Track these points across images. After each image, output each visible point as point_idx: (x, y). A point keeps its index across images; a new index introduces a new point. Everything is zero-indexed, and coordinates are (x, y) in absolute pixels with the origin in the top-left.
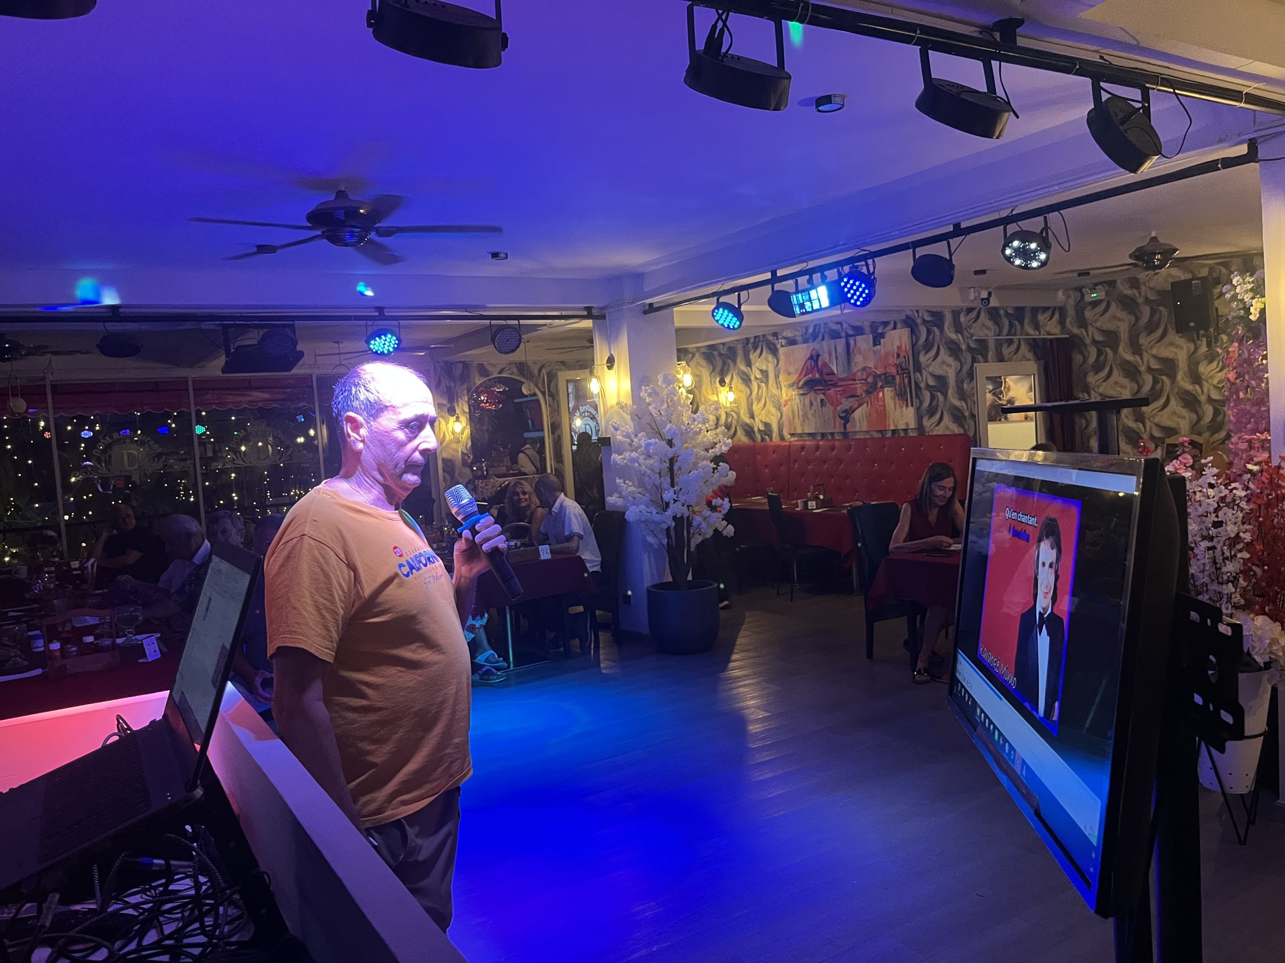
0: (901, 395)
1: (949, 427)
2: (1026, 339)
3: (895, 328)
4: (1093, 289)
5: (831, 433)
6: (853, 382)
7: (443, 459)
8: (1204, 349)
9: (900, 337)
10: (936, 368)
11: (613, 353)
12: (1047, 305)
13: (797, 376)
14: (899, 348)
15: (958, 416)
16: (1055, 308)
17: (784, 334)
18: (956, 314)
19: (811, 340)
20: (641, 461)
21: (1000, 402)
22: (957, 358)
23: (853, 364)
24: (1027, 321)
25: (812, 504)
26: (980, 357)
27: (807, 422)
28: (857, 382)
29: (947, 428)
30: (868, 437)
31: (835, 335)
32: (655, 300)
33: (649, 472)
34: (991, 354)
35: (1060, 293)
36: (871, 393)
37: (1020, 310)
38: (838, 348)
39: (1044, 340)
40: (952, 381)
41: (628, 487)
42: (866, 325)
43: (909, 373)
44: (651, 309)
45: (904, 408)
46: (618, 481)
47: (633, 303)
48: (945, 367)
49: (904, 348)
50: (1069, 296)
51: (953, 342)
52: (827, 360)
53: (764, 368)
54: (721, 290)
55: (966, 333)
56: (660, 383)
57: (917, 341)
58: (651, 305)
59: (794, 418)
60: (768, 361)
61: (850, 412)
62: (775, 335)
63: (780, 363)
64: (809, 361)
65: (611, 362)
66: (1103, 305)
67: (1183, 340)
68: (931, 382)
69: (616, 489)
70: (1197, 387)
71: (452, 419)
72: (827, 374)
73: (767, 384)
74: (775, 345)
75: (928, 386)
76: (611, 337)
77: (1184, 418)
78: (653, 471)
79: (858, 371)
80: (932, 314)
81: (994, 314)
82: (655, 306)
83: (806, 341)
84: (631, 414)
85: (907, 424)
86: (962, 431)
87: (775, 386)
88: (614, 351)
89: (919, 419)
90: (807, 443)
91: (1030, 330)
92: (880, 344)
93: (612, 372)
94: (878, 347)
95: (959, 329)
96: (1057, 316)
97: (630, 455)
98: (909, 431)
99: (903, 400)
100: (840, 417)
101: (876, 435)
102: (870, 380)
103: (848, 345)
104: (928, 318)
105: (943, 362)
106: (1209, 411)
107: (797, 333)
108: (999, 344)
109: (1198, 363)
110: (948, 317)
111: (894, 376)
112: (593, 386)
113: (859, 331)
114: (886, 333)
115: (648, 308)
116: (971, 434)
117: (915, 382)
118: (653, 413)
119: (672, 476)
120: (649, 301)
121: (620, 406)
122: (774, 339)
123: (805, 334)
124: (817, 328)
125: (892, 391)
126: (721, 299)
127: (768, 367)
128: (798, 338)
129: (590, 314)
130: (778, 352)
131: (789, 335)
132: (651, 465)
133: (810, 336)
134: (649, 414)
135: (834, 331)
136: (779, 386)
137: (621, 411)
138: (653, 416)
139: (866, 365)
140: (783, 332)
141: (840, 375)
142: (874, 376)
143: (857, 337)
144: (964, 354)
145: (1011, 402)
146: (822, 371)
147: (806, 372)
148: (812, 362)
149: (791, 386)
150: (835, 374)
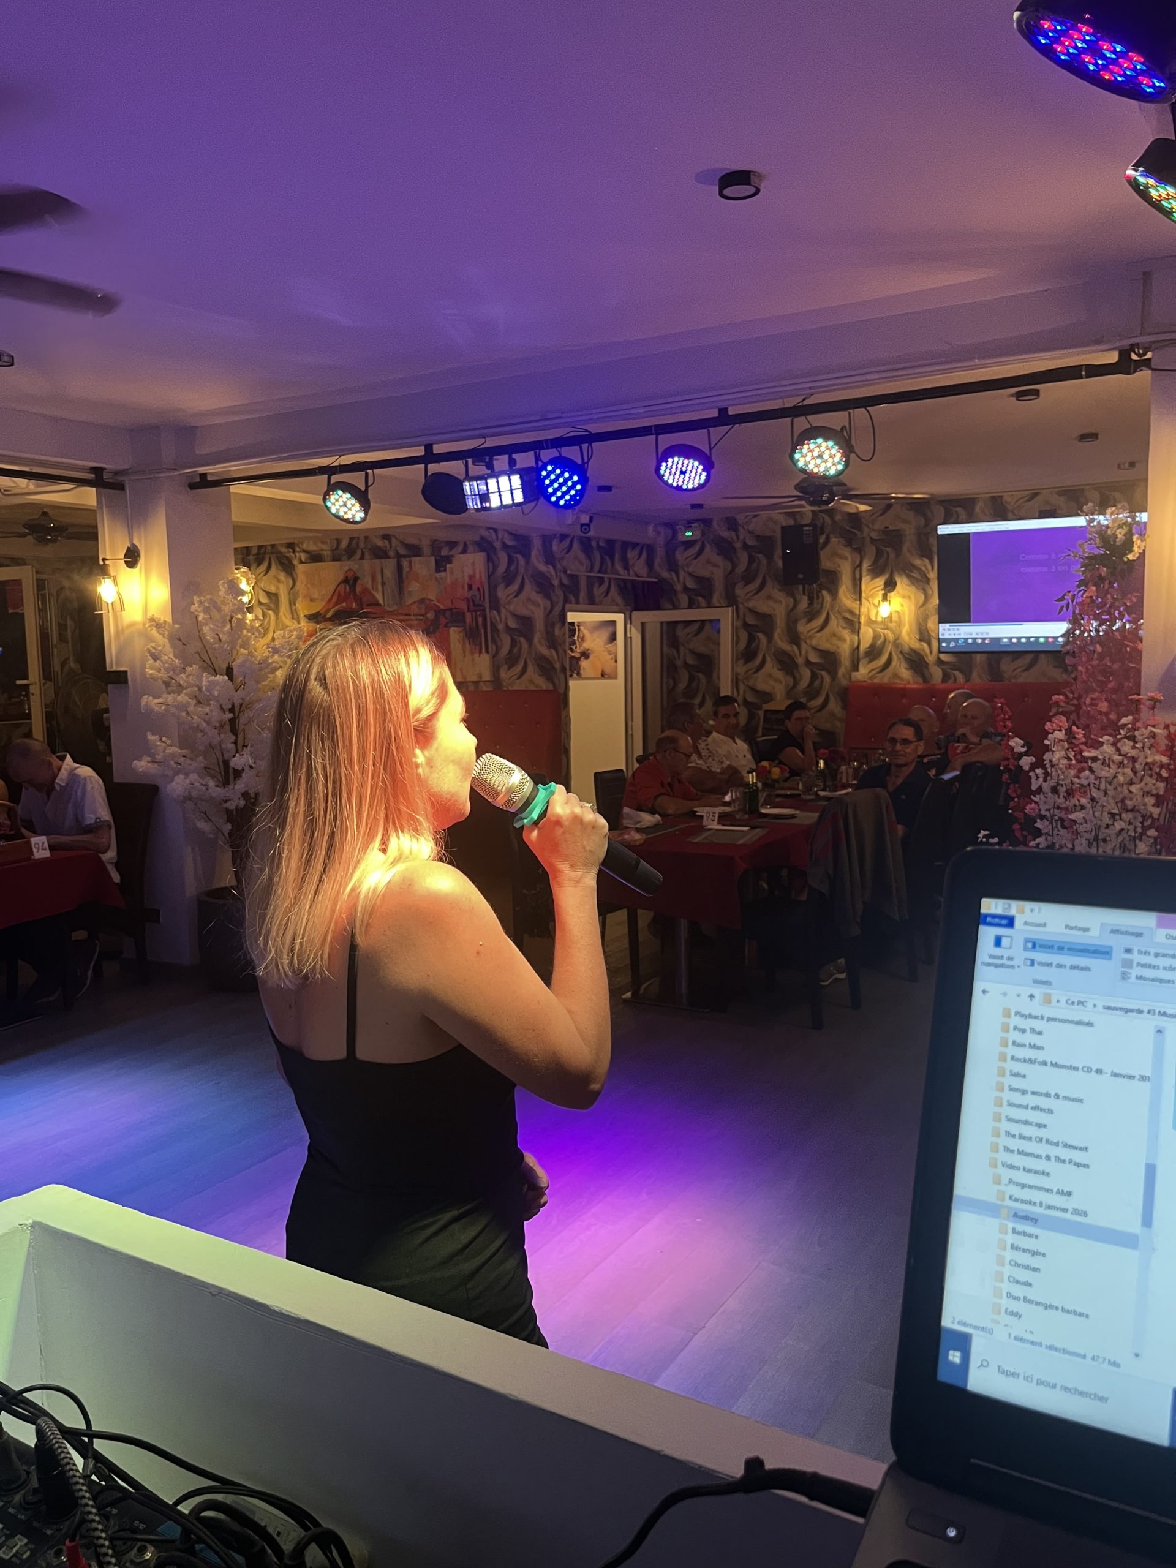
0: (473, 636)
1: (533, 680)
2: (616, 579)
3: (464, 551)
4: (688, 527)
6: (406, 617)
8: (804, 604)
9: (473, 564)
10: (519, 607)
11: (136, 542)
12: (635, 540)
13: (324, 603)
14: (471, 577)
15: (546, 668)
16: (643, 545)
17: (305, 547)
18: (547, 540)
19: (345, 557)
20: (191, 709)
21: (573, 654)
22: (547, 596)
23: (406, 592)
24: (617, 556)
26: (571, 596)
28: (412, 617)
29: (531, 681)
31: (380, 554)
32: (213, 470)
33: (204, 725)
34: (583, 595)
35: (651, 528)
37: (611, 543)
38: (385, 571)
39: (633, 581)
40: (539, 624)
41: (166, 747)
42: (425, 544)
43: (484, 610)
44: (204, 482)
45: (477, 655)
46: (151, 737)
47: (175, 470)
48: (530, 606)
49: (477, 577)
50: (659, 533)
51: (541, 574)
52: (370, 586)
53: (273, 589)
54: (337, 464)
55: (559, 566)
56: (221, 593)
57: (495, 568)
58: (203, 476)
60: (279, 581)
62: (291, 546)
63: (298, 584)
64: (343, 586)
65: (132, 557)
66: (697, 547)
67: (781, 593)
68: (512, 624)
69: (146, 750)
70: (795, 648)
73: (277, 612)
74: (289, 560)
75: (508, 629)
76: (133, 519)
77: (781, 682)
78: (208, 723)
79: (414, 603)
80: (516, 537)
81: (586, 545)
82: (209, 478)
83: (335, 558)
84: (170, 638)
85: (480, 676)
86: (551, 687)
87: (289, 616)
88: (140, 541)
89: (496, 669)
91: (619, 567)
92: (445, 571)
93: (135, 571)
94: (443, 574)
95: (550, 559)
96: (644, 555)
97: (175, 699)
98: (482, 684)
99: (475, 644)
102: (430, 615)
103: (400, 568)
104: (510, 543)
105: (529, 600)
106: (806, 674)
107: (324, 547)
108: (590, 583)
109: (796, 621)
110: (537, 543)
111: (464, 613)
112: (106, 590)
113: (415, 551)
114: (453, 556)
115: (198, 480)
116: (562, 691)
117: (491, 622)
118: (209, 638)
119: (234, 731)
120: (202, 470)
121: (154, 624)
122: (290, 552)
123: (337, 548)
124: (354, 541)
125: (460, 632)
126: (335, 478)
127: (278, 588)
128: (325, 553)
129: (98, 479)
130: (294, 570)
131: (312, 547)
132: (207, 714)
133: (344, 553)
134: (201, 639)
135: (379, 548)
136: (295, 616)
137: (154, 632)
138: (208, 641)
139: (424, 596)
140: (302, 543)
141: (388, 606)
142: (435, 611)
143: (413, 559)
144: (556, 591)
145: (586, 655)
146: (361, 599)
147: (338, 599)
148: (347, 587)
149: (314, 618)
150: (380, 605)
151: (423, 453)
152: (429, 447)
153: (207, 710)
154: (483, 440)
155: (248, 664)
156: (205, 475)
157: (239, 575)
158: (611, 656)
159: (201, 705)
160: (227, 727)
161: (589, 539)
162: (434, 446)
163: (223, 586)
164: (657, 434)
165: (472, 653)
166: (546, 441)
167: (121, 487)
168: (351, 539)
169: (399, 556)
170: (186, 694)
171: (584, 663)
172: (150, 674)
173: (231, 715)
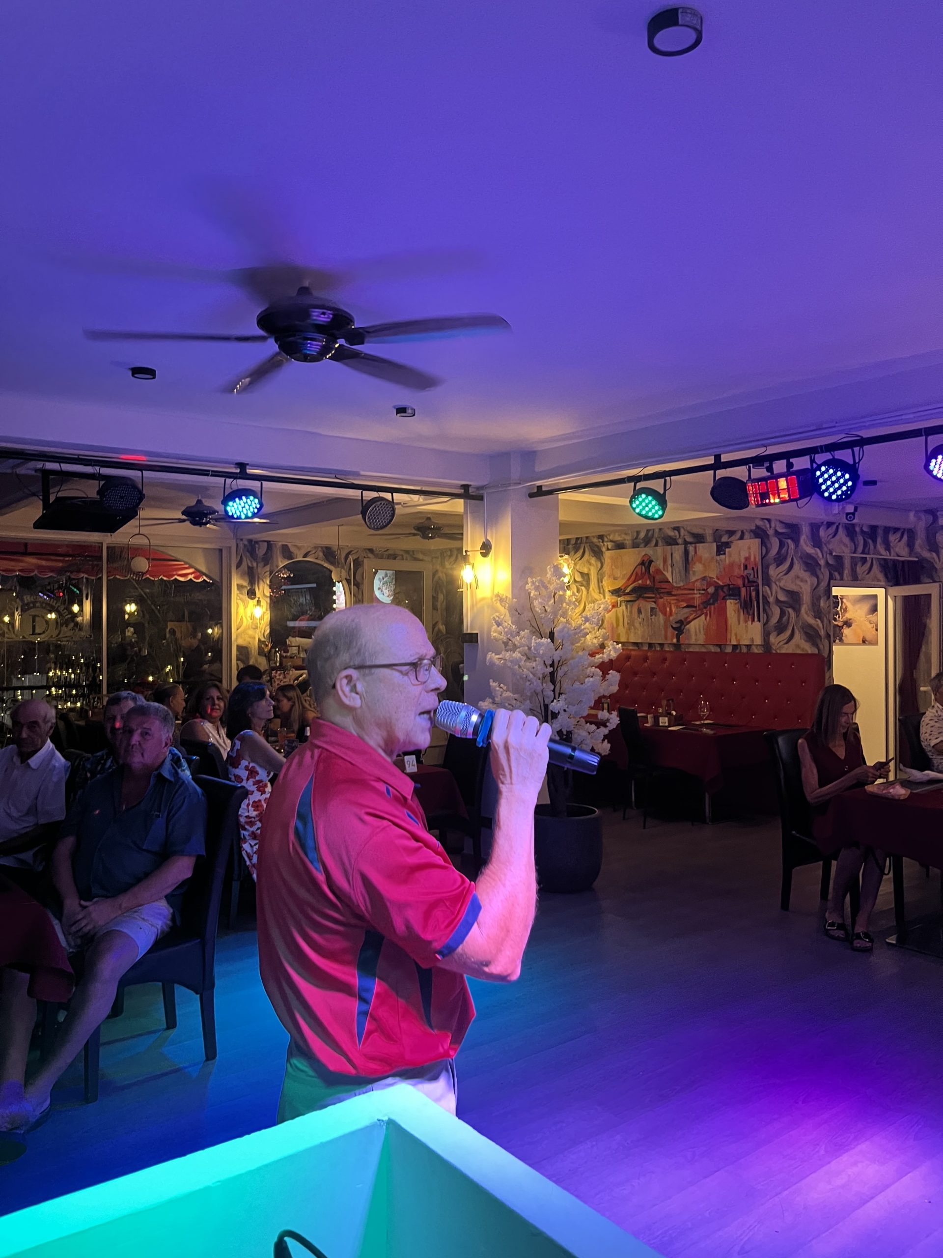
0: (746, 606)
1: (800, 645)
2: (878, 558)
3: (742, 538)
5: (660, 644)
6: (691, 592)
7: (237, 646)
9: (749, 548)
10: (788, 583)
11: (488, 538)
12: (896, 526)
13: (624, 581)
14: (747, 559)
15: (811, 635)
16: (904, 529)
17: (611, 537)
18: (815, 528)
19: (642, 545)
20: (522, 663)
21: (836, 623)
22: (814, 574)
23: (691, 572)
24: (879, 540)
25: (664, 721)
26: (836, 574)
27: (633, 631)
28: (695, 592)
29: (798, 646)
30: (704, 650)
31: (671, 542)
32: (547, 483)
33: (531, 676)
34: (846, 572)
35: (912, 514)
36: (713, 604)
37: (874, 528)
38: (674, 555)
39: (894, 561)
40: (806, 598)
41: (502, 692)
42: (709, 533)
43: (758, 586)
44: (540, 492)
45: (750, 623)
46: (492, 684)
47: (520, 483)
48: (798, 582)
49: (752, 559)
50: (919, 519)
51: (809, 556)
52: (661, 567)
53: (586, 571)
54: (641, 473)
55: (825, 549)
56: (549, 576)
57: (768, 551)
58: (540, 488)
59: (618, 625)
60: (590, 564)
61: (685, 623)
62: (601, 537)
63: (605, 566)
64: (640, 567)
65: (486, 549)
68: (782, 597)
69: (488, 694)
71: (252, 603)
72: (660, 582)
73: (587, 587)
74: (599, 548)
75: (778, 601)
76: (489, 521)
78: (534, 675)
79: (697, 580)
80: (787, 525)
81: (851, 531)
82: (544, 489)
83: (635, 545)
84: (510, 611)
85: (752, 640)
86: (816, 651)
87: (597, 591)
88: (492, 538)
89: (766, 635)
90: (633, 653)
91: (881, 548)
92: (725, 554)
93: (487, 560)
94: (722, 557)
95: (817, 542)
96: (905, 537)
97: (511, 656)
98: (753, 647)
99: (748, 613)
100: (672, 627)
101: (713, 649)
102: (711, 590)
103: (686, 552)
104: (781, 530)
105: (797, 577)
107: (627, 537)
108: (854, 563)
110: (805, 530)
111: (740, 588)
112: (466, 574)
113: (699, 538)
114: (732, 542)
115: (536, 491)
116: (826, 655)
117: (763, 595)
118: (537, 609)
119: (553, 681)
120: (539, 483)
121: (499, 599)
122: (599, 542)
123: (636, 538)
124: (650, 533)
125: (735, 604)
126: (640, 485)
127: (590, 570)
128: (627, 542)
129: (466, 493)
130: (603, 556)
131: (617, 538)
132: (534, 668)
133: (642, 541)
134: (532, 610)
135: (670, 537)
136: (602, 591)
137: (498, 604)
138: (537, 612)
139: (707, 575)
140: (609, 535)
141: (676, 583)
142: (715, 587)
143: (697, 545)
144: (822, 570)
145: (848, 624)
146: (654, 578)
147: (635, 578)
148: (643, 568)
149: (616, 592)
150: (670, 582)
151: (713, 462)
152: (717, 457)
153: (534, 664)
154: (765, 449)
155: (566, 629)
156: (541, 486)
157: (562, 562)
158: (872, 625)
159: (530, 661)
160: (548, 679)
161: (853, 525)
162: (722, 456)
163: (550, 570)
164: (927, 435)
165: (746, 622)
166: (821, 447)
167: (481, 498)
168: (648, 531)
169: (686, 543)
170: (519, 652)
171: (846, 631)
172: (494, 637)
173: (552, 669)
